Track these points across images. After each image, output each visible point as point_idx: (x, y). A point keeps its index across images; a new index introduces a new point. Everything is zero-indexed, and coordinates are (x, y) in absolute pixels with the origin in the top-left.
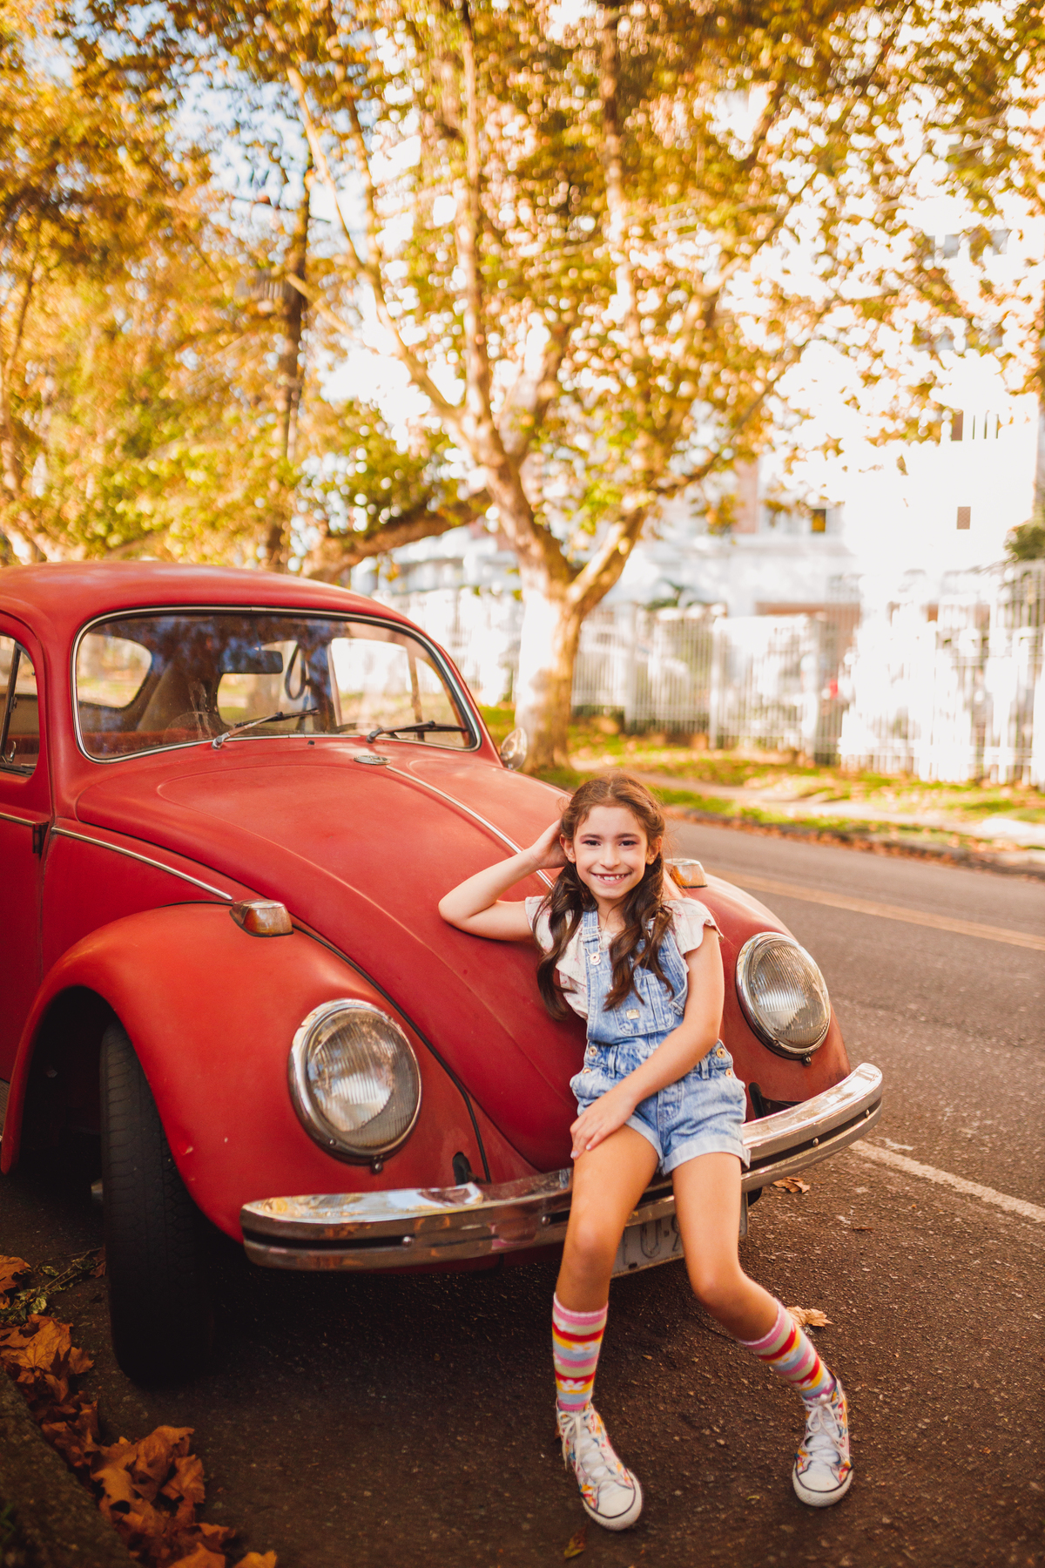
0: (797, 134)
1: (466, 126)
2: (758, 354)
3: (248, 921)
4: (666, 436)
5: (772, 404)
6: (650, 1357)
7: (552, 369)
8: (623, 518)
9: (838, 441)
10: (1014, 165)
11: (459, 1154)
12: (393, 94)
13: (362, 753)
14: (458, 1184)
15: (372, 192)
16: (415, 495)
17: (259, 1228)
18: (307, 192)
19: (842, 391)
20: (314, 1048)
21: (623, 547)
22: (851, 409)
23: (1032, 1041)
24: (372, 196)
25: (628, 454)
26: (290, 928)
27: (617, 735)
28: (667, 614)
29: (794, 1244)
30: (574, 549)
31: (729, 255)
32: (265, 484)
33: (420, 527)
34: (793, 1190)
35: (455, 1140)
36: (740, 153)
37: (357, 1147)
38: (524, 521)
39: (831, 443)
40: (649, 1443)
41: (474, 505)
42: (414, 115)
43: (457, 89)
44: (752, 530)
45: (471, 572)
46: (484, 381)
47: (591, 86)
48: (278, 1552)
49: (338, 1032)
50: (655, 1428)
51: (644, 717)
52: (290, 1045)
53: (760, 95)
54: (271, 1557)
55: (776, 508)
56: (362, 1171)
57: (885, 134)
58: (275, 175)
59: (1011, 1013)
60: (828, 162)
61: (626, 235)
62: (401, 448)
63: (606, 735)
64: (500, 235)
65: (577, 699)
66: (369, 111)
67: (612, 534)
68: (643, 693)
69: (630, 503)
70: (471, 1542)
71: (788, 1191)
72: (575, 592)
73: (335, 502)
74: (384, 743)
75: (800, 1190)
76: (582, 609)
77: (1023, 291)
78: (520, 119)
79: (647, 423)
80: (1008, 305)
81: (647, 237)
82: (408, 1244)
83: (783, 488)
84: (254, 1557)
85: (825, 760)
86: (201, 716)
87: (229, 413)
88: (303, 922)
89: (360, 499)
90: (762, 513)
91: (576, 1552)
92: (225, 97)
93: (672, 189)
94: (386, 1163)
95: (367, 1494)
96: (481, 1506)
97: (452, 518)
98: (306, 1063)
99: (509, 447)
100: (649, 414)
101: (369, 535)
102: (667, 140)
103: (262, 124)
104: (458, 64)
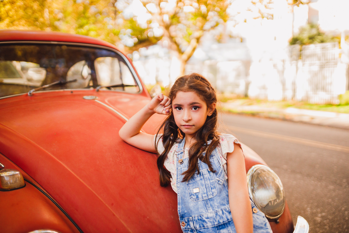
8: (195, 38)
9: (246, 19)
21: (196, 45)
22: (249, 12)
44: (226, 42)
55: (231, 37)
72: (185, 57)
76: (187, 61)
85: (246, 96)
88: (33, 179)
90: (228, 38)
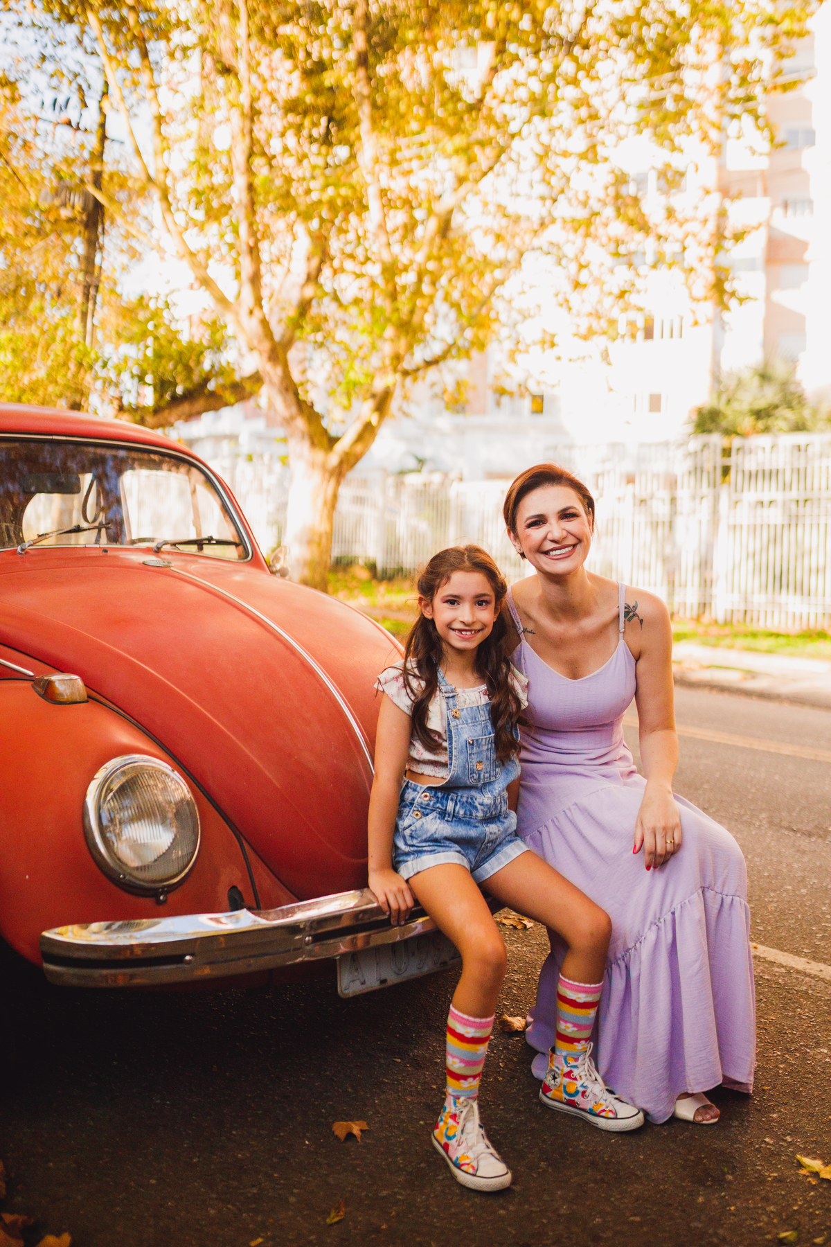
0: (516, 84)
1: (241, 66)
2: (486, 261)
3: (48, 692)
4: (409, 329)
5: (498, 304)
6: (399, 1060)
7: (314, 273)
8: (373, 396)
9: (553, 336)
10: (690, 113)
11: (234, 887)
12: (178, 37)
13: (151, 559)
14: (232, 910)
15: (160, 120)
16: (196, 378)
17: (56, 951)
18: (104, 116)
19: (557, 295)
20: (106, 796)
21: (374, 419)
22: (564, 311)
23: (714, 809)
24: (160, 124)
25: (379, 344)
26: (86, 698)
27: (369, 582)
28: (413, 480)
29: (520, 968)
30: (333, 421)
31: (461, 180)
32: (65, 364)
33: (200, 403)
34: (519, 927)
35: (231, 875)
36: (469, 99)
37: (143, 881)
38: (291, 397)
39: (548, 338)
40: (398, 1128)
41: (248, 387)
42: (195, 55)
43: (233, 36)
44: (483, 411)
45: (245, 445)
46: (255, 279)
47: (347, 40)
48: (71, 1234)
49: (127, 782)
50: (403, 1116)
51: (392, 566)
52: (85, 796)
53: (486, 51)
54: (66, 1238)
55: (501, 392)
56: (148, 902)
57: (587, 86)
58: (75, 100)
59: (696, 789)
60: (541, 107)
61: (377, 161)
62: (184, 338)
63: (360, 581)
64: (270, 159)
65: (336, 552)
66: (157, 48)
67: (365, 410)
68: (392, 548)
69: (379, 385)
70: (244, 1215)
71: (515, 928)
72: (334, 459)
73: (128, 382)
74: (169, 553)
75: (525, 926)
76: (339, 473)
77: (700, 215)
78: (288, 64)
79: (395, 317)
80: (689, 227)
81: (394, 162)
82: (189, 962)
83: (508, 375)
84: (50, 1239)
86: (7, 527)
87: (34, 305)
88: (97, 694)
89: (149, 378)
90: (490, 398)
91: (337, 1219)
92: (32, 34)
93: (414, 126)
94: (170, 896)
95: (153, 1182)
96: (254, 1186)
97: (228, 396)
98: (99, 809)
99: (277, 337)
100: (397, 310)
101: (157, 410)
102: (410, 86)
103: (66, 56)
104: (234, 15)
